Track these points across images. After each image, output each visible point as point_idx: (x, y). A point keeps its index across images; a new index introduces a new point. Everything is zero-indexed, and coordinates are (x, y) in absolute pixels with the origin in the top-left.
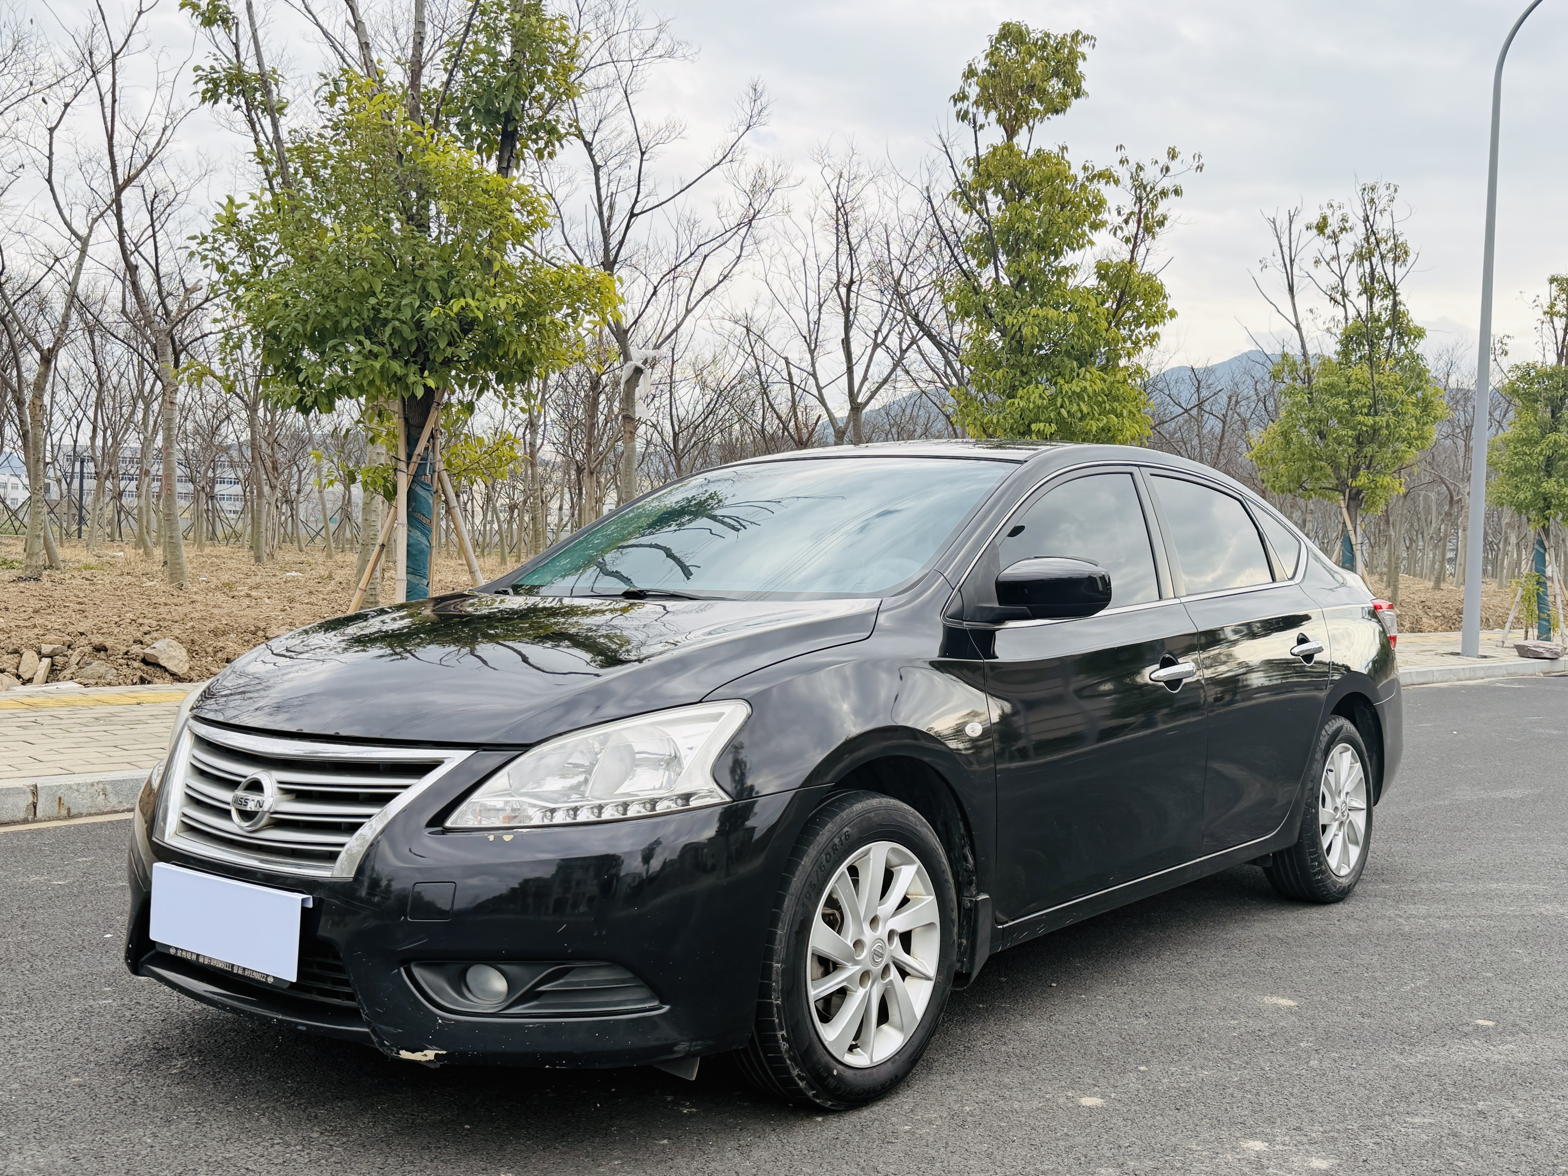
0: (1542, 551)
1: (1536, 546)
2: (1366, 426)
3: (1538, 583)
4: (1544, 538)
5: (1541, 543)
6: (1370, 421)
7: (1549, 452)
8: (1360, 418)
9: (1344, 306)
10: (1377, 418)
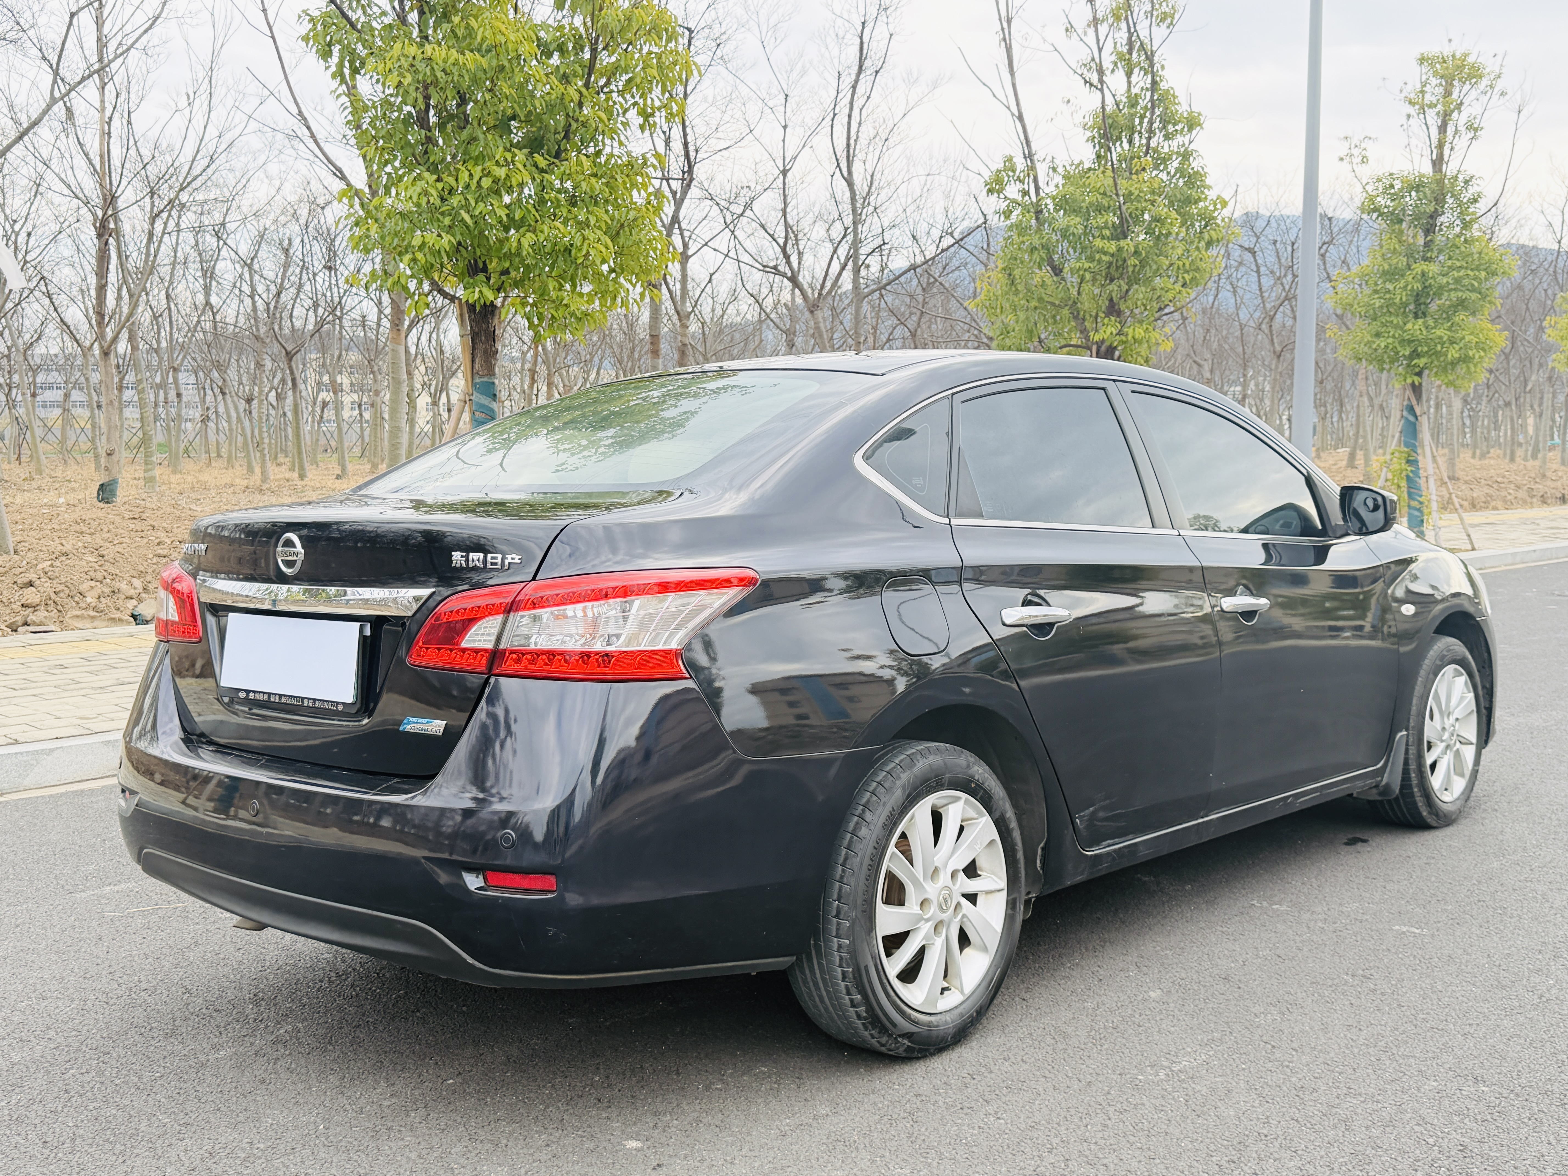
0: (1412, 419)
1: (1405, 413)
2: (1105, 253)
3: (1408, 461)
4: (1414, 402)
5: (1411, 409)
6: (1112, 247)
7: (1418, 286)
8: (1099, 243)
9: (1101, 90)
10: (1122, 243)
